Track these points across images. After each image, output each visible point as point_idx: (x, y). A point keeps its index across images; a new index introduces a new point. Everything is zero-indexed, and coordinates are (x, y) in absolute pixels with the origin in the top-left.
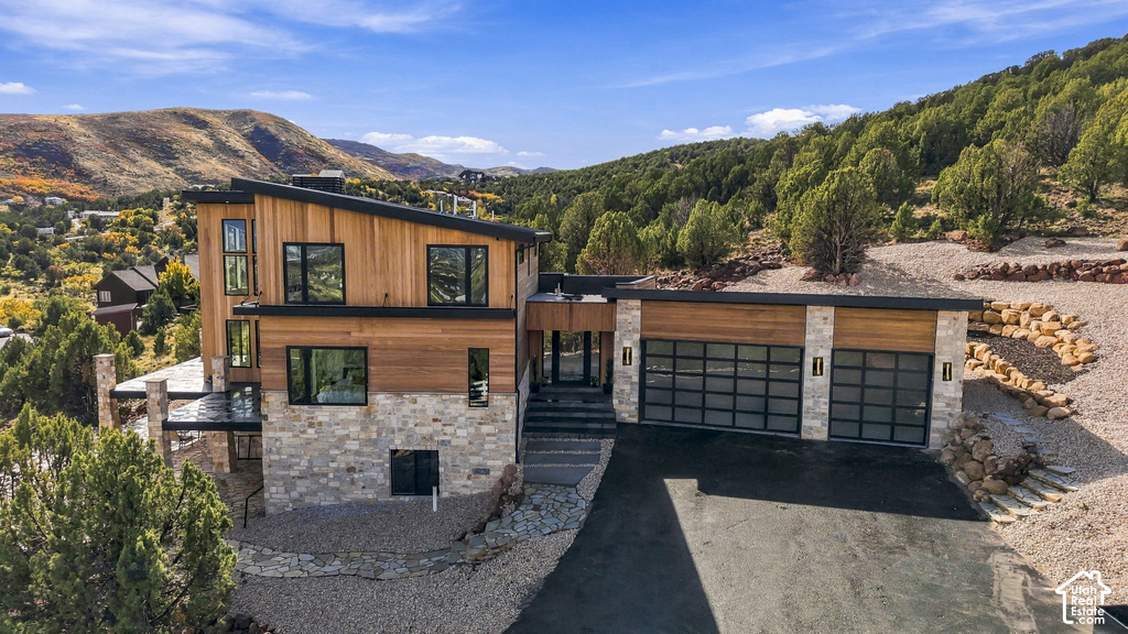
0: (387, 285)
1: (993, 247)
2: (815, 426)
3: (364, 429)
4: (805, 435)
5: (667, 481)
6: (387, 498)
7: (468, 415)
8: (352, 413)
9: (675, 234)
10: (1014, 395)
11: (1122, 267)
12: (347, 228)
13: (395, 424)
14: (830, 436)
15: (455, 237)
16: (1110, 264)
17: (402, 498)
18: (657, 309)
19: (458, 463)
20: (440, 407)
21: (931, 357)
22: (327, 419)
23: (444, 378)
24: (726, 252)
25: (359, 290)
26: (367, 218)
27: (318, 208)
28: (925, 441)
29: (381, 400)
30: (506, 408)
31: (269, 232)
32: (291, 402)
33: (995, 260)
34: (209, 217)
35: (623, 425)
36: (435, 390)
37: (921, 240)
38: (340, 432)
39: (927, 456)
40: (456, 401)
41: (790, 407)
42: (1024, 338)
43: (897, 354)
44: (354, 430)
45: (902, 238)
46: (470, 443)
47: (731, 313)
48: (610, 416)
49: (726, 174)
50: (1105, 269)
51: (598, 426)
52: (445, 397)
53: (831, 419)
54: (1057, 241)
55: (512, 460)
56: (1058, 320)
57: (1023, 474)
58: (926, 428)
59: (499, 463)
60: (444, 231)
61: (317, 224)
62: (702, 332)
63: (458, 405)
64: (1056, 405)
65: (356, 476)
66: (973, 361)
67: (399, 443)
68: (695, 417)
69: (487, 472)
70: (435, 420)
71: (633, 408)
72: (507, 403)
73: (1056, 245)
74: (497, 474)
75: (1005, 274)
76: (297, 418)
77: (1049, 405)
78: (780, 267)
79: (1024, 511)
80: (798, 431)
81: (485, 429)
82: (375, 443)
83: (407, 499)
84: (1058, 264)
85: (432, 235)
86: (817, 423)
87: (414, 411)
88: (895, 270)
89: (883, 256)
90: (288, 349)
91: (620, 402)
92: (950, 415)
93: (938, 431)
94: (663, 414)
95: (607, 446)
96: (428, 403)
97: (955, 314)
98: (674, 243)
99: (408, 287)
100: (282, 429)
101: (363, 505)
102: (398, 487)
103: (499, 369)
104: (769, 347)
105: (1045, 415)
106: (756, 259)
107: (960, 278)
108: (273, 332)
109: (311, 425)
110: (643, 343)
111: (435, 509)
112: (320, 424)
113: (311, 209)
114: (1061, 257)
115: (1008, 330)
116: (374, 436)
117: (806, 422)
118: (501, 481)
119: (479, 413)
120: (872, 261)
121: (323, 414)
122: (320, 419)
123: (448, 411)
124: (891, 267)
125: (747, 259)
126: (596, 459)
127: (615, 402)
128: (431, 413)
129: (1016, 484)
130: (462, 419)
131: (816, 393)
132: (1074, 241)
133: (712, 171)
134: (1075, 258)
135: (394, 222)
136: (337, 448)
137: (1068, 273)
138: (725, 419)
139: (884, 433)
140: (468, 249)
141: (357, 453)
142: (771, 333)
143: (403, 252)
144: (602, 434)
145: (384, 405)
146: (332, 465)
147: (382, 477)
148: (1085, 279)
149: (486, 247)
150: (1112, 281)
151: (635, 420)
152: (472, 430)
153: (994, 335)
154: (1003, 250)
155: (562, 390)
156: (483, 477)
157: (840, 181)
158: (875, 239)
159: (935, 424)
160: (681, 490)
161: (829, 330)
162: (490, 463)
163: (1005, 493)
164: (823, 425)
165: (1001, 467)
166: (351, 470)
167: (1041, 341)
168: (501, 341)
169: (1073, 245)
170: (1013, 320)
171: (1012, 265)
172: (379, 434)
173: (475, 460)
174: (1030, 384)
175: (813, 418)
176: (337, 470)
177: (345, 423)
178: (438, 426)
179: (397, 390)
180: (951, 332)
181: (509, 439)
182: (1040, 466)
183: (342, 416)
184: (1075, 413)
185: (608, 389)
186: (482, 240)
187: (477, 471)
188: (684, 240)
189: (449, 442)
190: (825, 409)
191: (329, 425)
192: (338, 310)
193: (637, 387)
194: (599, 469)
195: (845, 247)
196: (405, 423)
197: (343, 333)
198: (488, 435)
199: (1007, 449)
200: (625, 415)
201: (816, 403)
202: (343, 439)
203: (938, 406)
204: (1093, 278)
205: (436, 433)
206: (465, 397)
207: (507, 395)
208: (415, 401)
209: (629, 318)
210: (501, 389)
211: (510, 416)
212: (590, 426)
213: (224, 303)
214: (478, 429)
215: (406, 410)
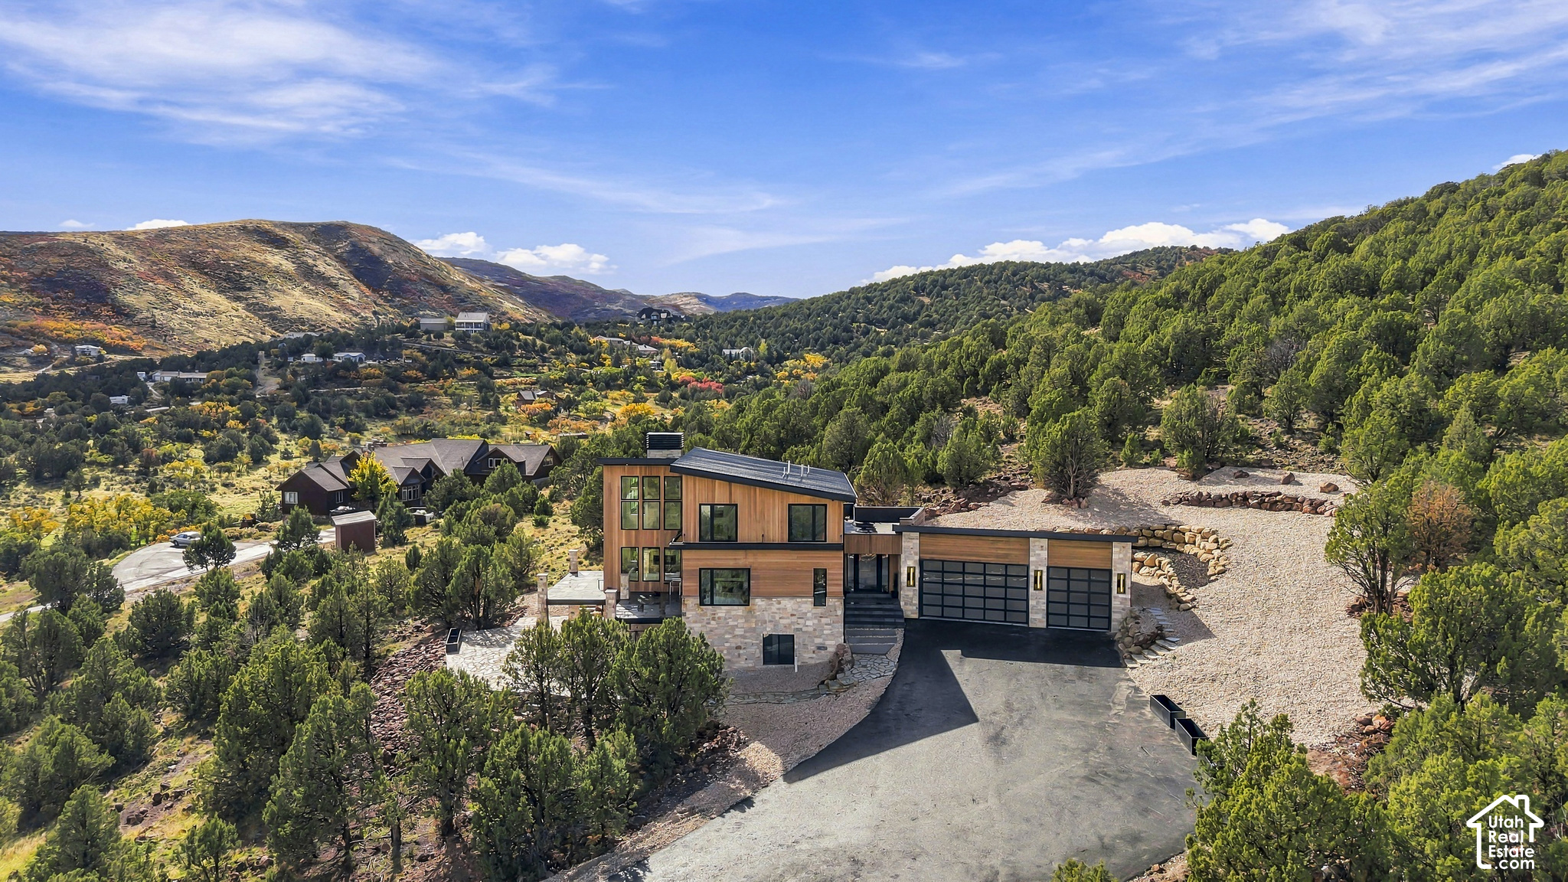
0: (763, 529)
1: (1195, 478)
2: (1038, 618)
3: (747, 621)
4: (1031, 625)
5: (944, 652)
6: (760, 665)
7: (813, 612)
8: (740, 611)
10: (1170, 596)
11: (1278, 498)
12: (739, 494)
13: (767, 617)
14: (1048, 625)
15: (806, 499)
16: (1271, 495)
17: (770, 666)
19: (807, 642)
20: (796, 607)
21: (1110, 571)
22: (723, 615)
23: (798, 588)
24: (982, 471)
25: (745, 534)
26: (752, 488)
27: (722, 482)
28: (1109, 628)
29: (758, 603)
30: (836, 605)
31: (691, 497)
32: (702, 604)
33: (1192, 488)
34: (612, 474)
35: (908, 621)
36: (792, 595)
37: (1147, 465)
38: (732, 623)
39: (1110, 636)
40: (806, 602)
41: (1021, 606)
42: (1195, 555)
43: (1089, 570)
44: (741, 621)
45: (1132, 464)
46: (815, 630)
47: (980, 542)
48: (899, 613)
50: (1267, 499)
51: (892, 620)
52: (799, 600)
53: (1048, 614)
54: (1243, 472)
55: (842, 640)
56: (1217, 541)
57: (1152, 642)
58: (1109, 618)
59: (833, 642)
60: (798, 496)
61: (721, 494)
62: (961, 555)
63: (807, 604)
64: (1186, 602)
65: (741, 652)
66: (1159, 572)
67: (769, 630)
68: (958, 613)
69: (826, 648)
70: (792, 615)
71: (914, 608)
72: (838, 603)
73: (1241, 476)
74: (832, 650)
75: (1200, 501)
76: (705, 614)
77: (1180, 602)
78: (1026, 488)
79: (1146, 661)
80: (1027, 623)
81: (824, 620)
82: (753, 630)
83: (774, 666)
84: (1237, 494)
85: (794, 499)
86: (1039, 616)
87: (779, 609)
88: (1118, 494)
89: (1112, 481)
90: (701, 570)
91: (906, 604)
92: (1123, 610)
93: (1117, 620)
94: (935, 612)
95: (900, 633)
96: (788, 604)
97: (1123, 544)
98: (935, 463)
99: (777, 531)
100: (695, 622)
101: (747, 670)
102: (768, 658)
103: (833, 582)
104: (1006, 565)
105: (1178, 608)
106: (1007, 479)
107: (1166, 503)
108: (691, 559)
109: (714, 619)
110: (922, 562)
111: (796, 670)
112: (719, 618)
113: (717, 482)
114: (1240, 489)
115: (1187, 548)
116: (754, 626)
117: (1032, 616)
118: (836, 654)
119: (820, 610)
120: (1101, 486)
121: (722, 612)
122: (719, 615)
123: (800, 609)
124: (1116, 492)
125: (999, 478)
126: (895, 640)
127: (902, 603)
128: (790, 610)
129: (1147, 648)
130: (809, 615)
132: (1259, 473)
134: (1249, 489)
135: (769, 491)
136: (730, 633)
137: (1243, 501)
138: (979, 614)
139: (1084, 622)
140: (814, 507)
141: (742, 636)
142: (1006, 556)
143: (774, 509)
144: (895, 625)
145: (760, 606)
146: (727, 645)
147: (758, 653)
148: (1253, 507)
149: (825, 506)
150: (1269, 511)
151: (916, 616)
152: (816, 621)
153: (1179, 552)
154: (1203, 480)
155: (862, 595)
156: (823, 652)
158: (1107, 468)
159: (1114, 616)
160: (951, 656)
161: (1044, 554)
162: (827, 643)
163: (1140, 654)
164: (1043, 617)
165: (1141, 639)
166: (738, 648)
167: (1204, 557)
168: (834, 565)
169: (1253, 476)
170: (1192, 540)
171: (1205, 493)
172: (757, 625)
173: (818, 641)
174: (1179, 588)
175: (1036, 613)
176: (728, 649)
177: (735, 618)
178: (794, 619)
179: (769, 596)
180: (1122, 556)
181: (840, 627)
182: (1163, 638)
183: (733, 613)
184: (1194, 606)
185: (895, 595)
186: (823, 501)
187: (819, 648)
188: (943, 458)
189: (801, 629)
190: (1044, 607)
191: (725, 619)
192: (732, 543)
193: (917, 594)
194: (899, 645)
195: (1077, 477)
196: (774, 617)
197: (734, 559)
198: (826, 624)
199: (1147, 629)
200: (910, 613)
201: (1038, 603)
202: (734, 627)
203: (1115, 603)
204: (1260, 506)
205: (793, 623)
206: (812, 600)
207: (840, 598)
208: (779, 603)
209: (911, 545)
210: (835, 595)
211: (840, 612)
212: (887, 620)
213: (620, 535)
214: (820, 621)
215: (774, 609)
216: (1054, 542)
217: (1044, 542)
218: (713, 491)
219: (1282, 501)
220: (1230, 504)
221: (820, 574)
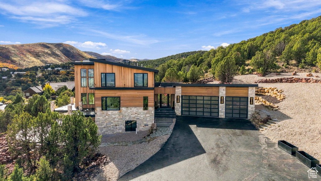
0: (125, 82)
1: (264, 75)
2: (222, 115)
3: (119, 116)
4: (220, 117)
5: (190, 126)
6: (124, 132)
7: (143, 112)
8: (117, 112)
9: (186, 74)
10: (267, 107)
11: (293, 79)
12: (116, 69)
13: (126, 114)
14: (226, 117)
15: (140, 71)
16: (290, 78)
17: (128, 132)
18: (185, 89)
19: (141, 123)
20: (137, 110)
21: (248, 98)
22: (110, 114)
23: (137, 104)
24: (199, 78)
25: (118, 84)
26: (120, 67)
27: (109, 65)
28: (247, 118)
29: (123, 109)
30: (151, 110)
31: (98, 70)
32: (102, 110)
33: (264, 78)
34: (77, 68)
35: (177, 116)
36: (135, 106)
37: (247, 74)
38: (113, 116)
39: (248, 120)
40: (140, 109)
41: (216, 110)
42: (270, 95)
43: (240, 97)
44: (117, 116)
45: (243, 74)
46: (144, 119)
48: (174, 114)
49: (198, 60)
50: (289, 80)
51: (172, 116)
52: (138, 108)
53: (226, 113)
54: (278, 74)
55: (154, 122)
56: (278, 91)
57: (267, 121)
58: (247, 114)
59: (150, 123)
60: (138, 70)
61: (109, 69)
62: (196, 94)
64: (275, 107)
65: (117, 127)
66: (258, 101)
67: (127, 119)
68: (194, 114)
70: (136, 113)
71: (180, 112)
73: (278, 75)
74: (150, 126)
75: (266, 82)
76: (104, 113)
77: (273, 108)
78: (213, 81)
79: (267, 128)
80: (218, 116)
82: (122, 119)
83: (129, 132)
84: (278, 79)
85: (135, 71)
87: (131, 111)
89: (237, 78)
90: (102, 98)
91: (177, 111)
92: (252, 111)
93: (250, 115)
94: (187, 113)
95: (174, 120)
96: (134, 110)
97: (252, 88)
98: (186, 76)
99: (129, 83)
100: (100, 116)
101: (120, 133)
102: (127, 130)
103: (150, 101)
104: (211, 97)
105: (273, 110)
106: (207, 79)
107: (256, 83)
108: (98, 93)
109: (107, 115)
110: (182, 96)
111: (136, 133)
112: (109, 115)
113: (107, 65)
114: (279, 77)
115: (266, 94)
116: (122, 117)
117: (220, 114)
118: (151, 127)
119: (146, 111)
120: (235, 79)
121: (110, 112)
124: (240, 80)
125: (204, 80)
126: (173, 122)
127: (176, 111)
129: (266, 123)
131: (222, 107)
132: (283, 74)
133: (194, 59)
134: (283, 77)
135: (126, 68)
136: (113, 120)
137: (281, 81)
138: (201, 114)
139: (238, 116)
140: (143, 74)
141: (118, 121)
142: (211, 93)
143: (128, 75)
144: (173, 117)
146: (111, 124)
147: (124, 128)
148: (284, 82)
149: (147, 74)
150: (291, 82)
151: (180, 115)
152: (144, 115)
153: (263, 95)
154: (266, 76)
155: (162, 109)
156: (147, 126)
157: (227, 60)
158: (236, 74)
159: (249, 113)
160: (193, 127)
161: (224, 92)
162: (148, 123)
163: (263, 125)
164: (224, 114)
165: (263, 120)
166: (116, 125)
167: (274, 96)
168: (150, 95)
170: (268, 91)
171: (268, 79)
173: (145, 123)
174: (270, 104)
175: (222, 113)
176: (113, 125)
177: (115, 115)
178: (136, 115)
179: (127, 107)
180: (252, 92)
181: (153, 118)
182: (271, 119)
183: (114, 113)
184: (279, 109)
185: (173, 108)
186: (146, 72)
187: (145, 125)
188: (189, 75)
189: (139, 118)
190: (224, 111)
191: (111, 115)
192: (113, 88)
193: (181, 107)
194: (173, 124)
195: (229, 76)
196: (129, 114)
197: (114, 93)
198: (148, 117)
199: (264, 116)
200: (178, 114)
201: (222, 109)
202: (114, 118)
203: (249, 109)
204: (286, 82)
206: (143, 108)
207: (153, 107)
208: (131, 109)
209: (179, 91)
210: (151, 106)
211: (153, 112)
212: (170, 116)
213: (81, 89)
214: (146, 115)
215: (129, 111)
216: (228, 88)
217: (224, 88)
218: (106, 67)
219: (294, 80)
220: (277, 82)
221: (146, 99)
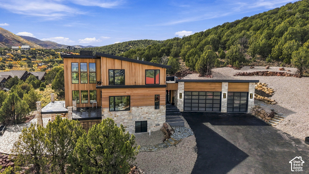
0: (135, 80)
1: (239, 68)
2: (224, 110)
3: (129, 116)
4: (222, 112)
6: (134, 133)
7: (155, 111)
8: (126, 112)
11: (268, 72)
12: (125, 65)
13: (137, 114)
14: (227, 111)
15: (152, 67)
16: (265, 72)
17: (138, 133)
18: (188, 84)
19: (152, 123)
20: (148, 110)
21: (248, 93)
23: (149, 102)
25: (128, 82)
26: (131, 63)
27: (118, 60)
28: (247, 111)
29: (133, 109)
30: (163, 108)
31: (105, 66)
32: (110, 111)
33: (241, 71)
34: (67, 62)
35: (181, 112)
36: (146, 105)
38: (123, 118)
39: (249, 114)
40: (152, 108)
41: (218, 105)
43: (240, 92)
44: (126, 117)
46: (155, 118)
47: (206, 85)
48: (178, 110)
51: (177, 113)
52: (149, 107)
55: (165, 122)
56: (261, 84)
57: (273, 115)
58: (247, 108)
59: (162, 122)
60: (149, 66)
61: (117, 65)
62: (199, 89)
63: (152, 109)
64: (272, 102)
65: (127, 129)
67: (138, 119)
68: (197, 109)
69: (159, 125)
70: (147, 113)
71: (182, 108)
72: (164, 108)
73: (252, 68)
74: (161, 125)
76: (112, 115)
78: (191, 74)
80: (220, 111)
81: (159, 114)
82: (132, 120)
83: (140, 133)
85: (147, 67)
86: (224, 109)
87: (141, 111)
88: (220, 74)
90: (110, 97)
92: (252, 105)
93: (249, 109)
94: (189, 109)
95: (182, 117)
96: (145, 109)
97: (252, 83)
99: (141, 81)
102: (137, 131)
103: (162, 100)
104: (213, 92)
105: (271, 104)
107: (235, 76)
108: (105, 93)
109: (115, 116)
110: (185, 92)
111: (150, 135)
113: (116, 60)
114: (255, 71)
116: (132, 118)
117: (222, 109)
118: (164, 127)
119: (157, 110)
120: (214, 72)
121: (118, 113)
122: (118, 115)
123: (150, 111)
124: (218, 73)
126: (183, 120)
127: (178, 107)
128: (146, 111)
129: (273, 118)
130: (153, 113)
131: (224, 102)
132: (255, 67)
134: (257, 71)
135: (137, 64)
136: (122, 122)
138: (203, 109)
139: (238, 110)
140: (155, 70)
141: (127, 123)
142: (214, 89)
143: (139, 72)
144: (178, 115)
145: (134, 110)
147: (133, 128)
148: (261, 75)
149: (159, 70)
151: (183, 111)
152: (156, 115)
154: (242, 69)
156: (158, 126)
159: (249, 107)
161: (227, 88)
162: (160, 123)
163: (272, 120)
164: (226, 109)
166: (126, 127)
167: (259, 89)
168: (162, 93)
171: (245, 73)
172: (133, 118)
173: (156, 122)
175: (224, 108)
177: (124, 115)
178: (147, 114)
179: (138, 106)
180: (252, 87)
181: (164, 117)
182: (276, 114)
184: (277, 103)
185: (173, 104)
186: (158, 68)
187: (156, 125)
189: (150, 118)
190: (226, 105)
191: (120, 116)
192: (122, 85)
193: (183, 103)
194: (186, 122)
196: (139, 114)
197: (124, 92)
198: (159, 116)
199: (268, 111)
200: (181, 110)
201: (224, 104)
202: (123, 120)
203: (249, 103)
205: (147, 116)
206: (154, 107)
207: (164, 106)
208: (142, 109)
209: (181, 86)
210: (162, 105)
211: (165, 111)
212: (175, 113)
213: (72, 86)
216: (230, 84)
217: (227, 84)
218: (114, 64)
221: (157, 98)
